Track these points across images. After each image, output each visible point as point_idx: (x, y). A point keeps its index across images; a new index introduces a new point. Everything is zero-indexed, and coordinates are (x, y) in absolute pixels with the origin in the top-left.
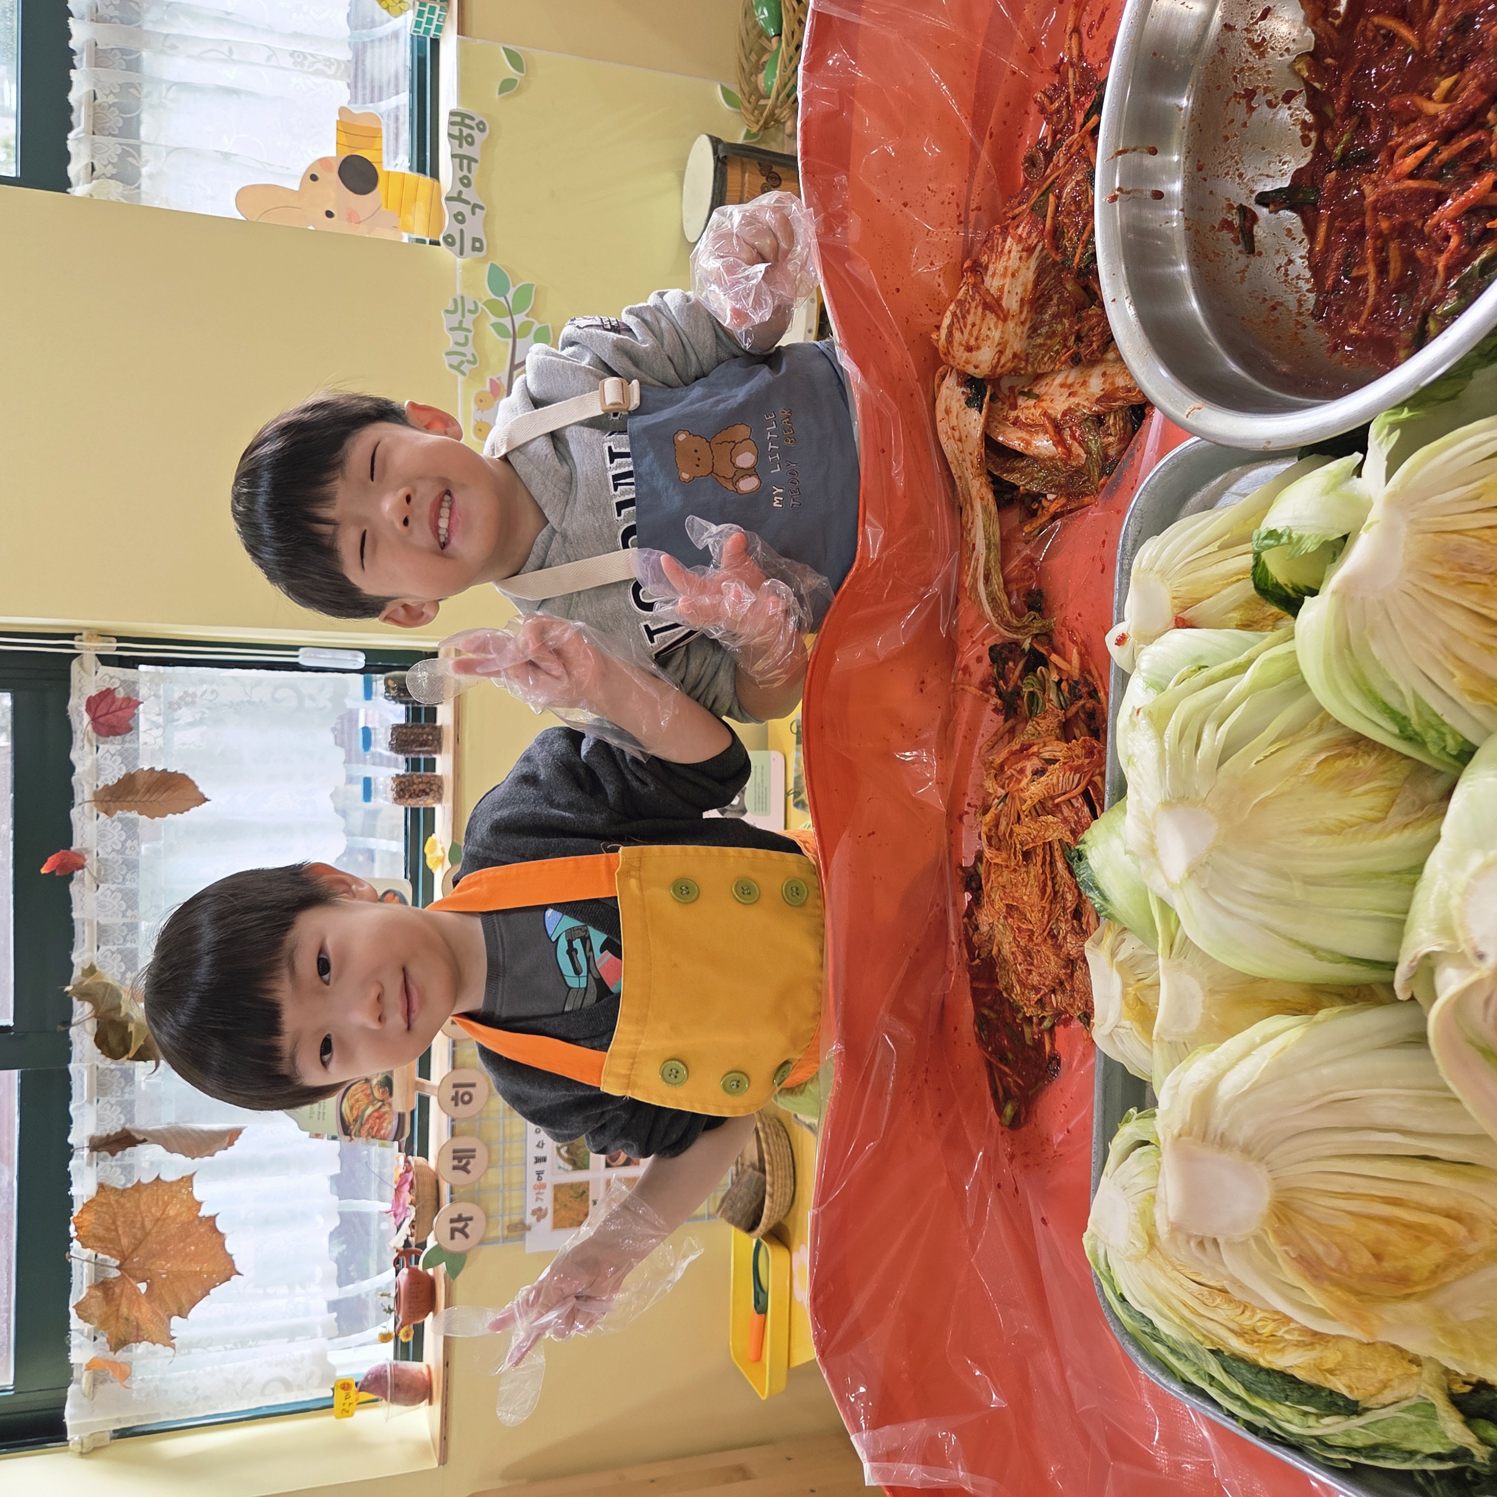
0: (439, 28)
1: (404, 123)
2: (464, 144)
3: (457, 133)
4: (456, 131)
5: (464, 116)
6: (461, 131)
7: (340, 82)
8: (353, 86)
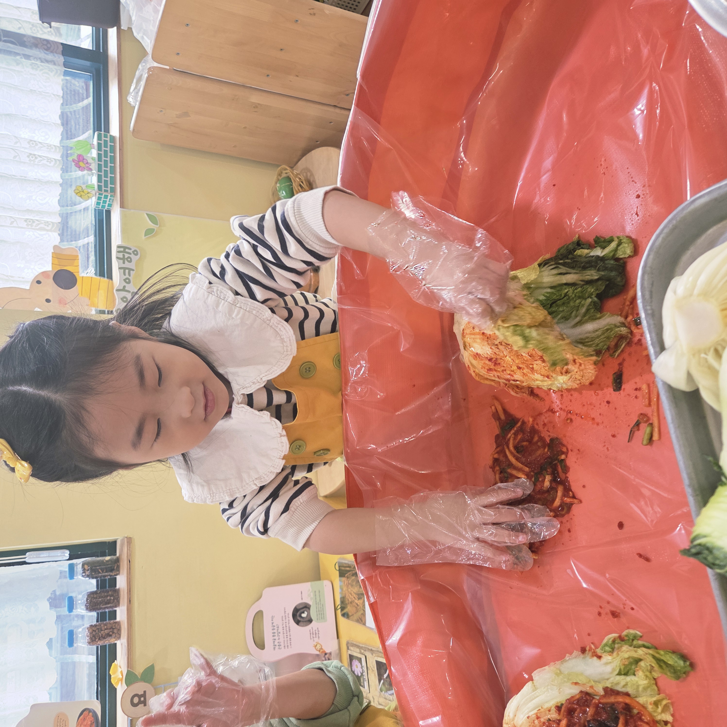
0: (110, 205)
1: (91, 252)
2: (126, 261)
3: (122, 257)
4: (121, 255)
5: (125, 248)
6: (124, 255)
7: (54, 233)
8: (61, 235)
